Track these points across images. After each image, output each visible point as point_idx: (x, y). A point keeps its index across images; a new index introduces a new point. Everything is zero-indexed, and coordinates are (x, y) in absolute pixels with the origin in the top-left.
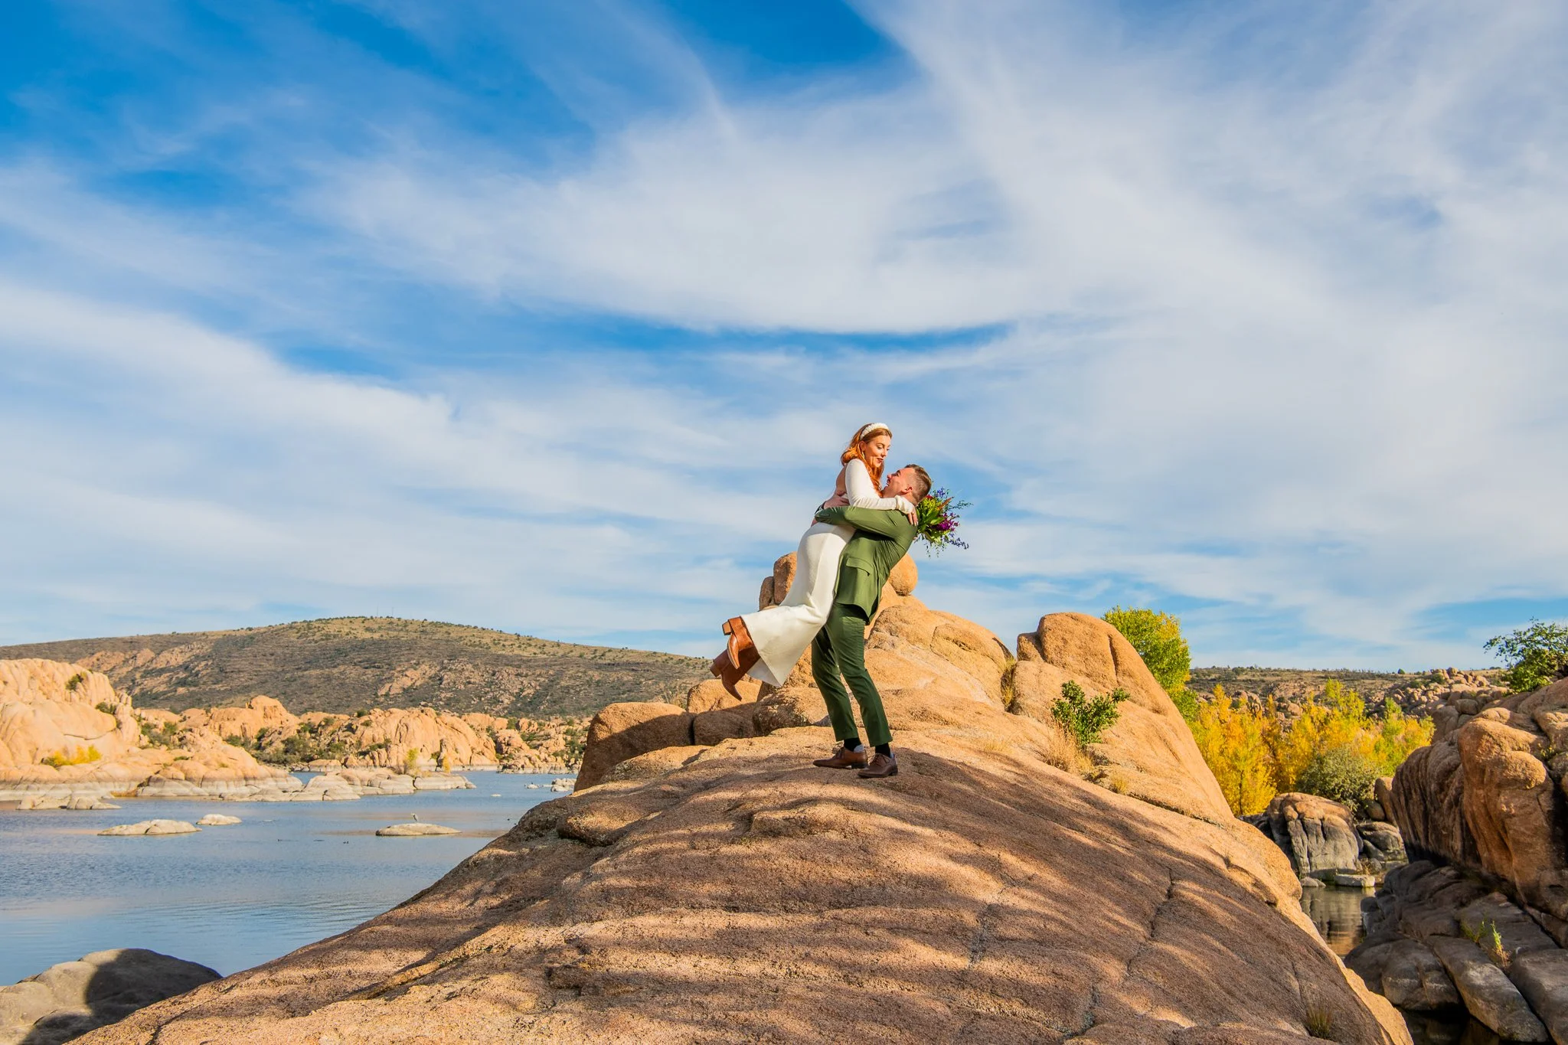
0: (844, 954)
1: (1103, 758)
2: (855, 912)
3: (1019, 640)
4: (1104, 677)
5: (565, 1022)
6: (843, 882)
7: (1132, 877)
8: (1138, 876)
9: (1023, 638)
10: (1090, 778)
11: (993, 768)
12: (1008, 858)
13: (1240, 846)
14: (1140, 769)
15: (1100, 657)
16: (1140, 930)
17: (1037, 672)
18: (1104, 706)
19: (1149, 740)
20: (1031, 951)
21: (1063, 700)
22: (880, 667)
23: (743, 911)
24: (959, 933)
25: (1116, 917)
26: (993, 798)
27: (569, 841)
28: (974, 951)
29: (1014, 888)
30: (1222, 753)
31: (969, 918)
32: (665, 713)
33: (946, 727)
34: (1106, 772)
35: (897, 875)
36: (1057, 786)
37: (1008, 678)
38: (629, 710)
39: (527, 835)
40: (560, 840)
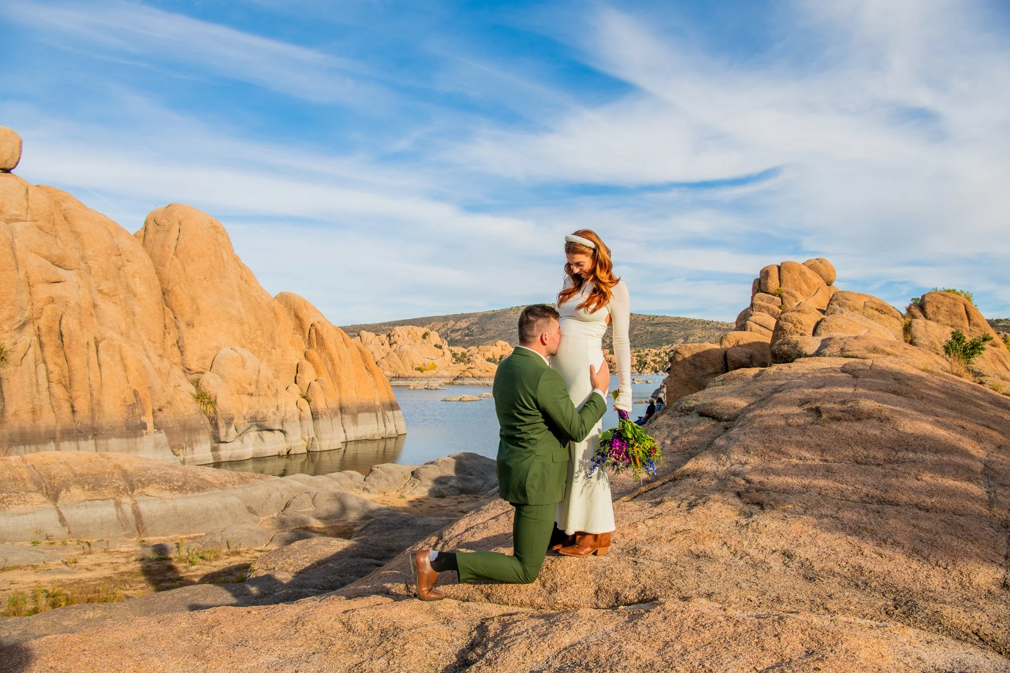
1: (979, 373)
3: (909, 308)
5: (766, 526)
9: (911, 307)
14: (1003, 379)
15: (960, 316)
17: (924, 325)
18: (977, 344)
21: (952, 340)
22: (839, 324)
24: (974, 481)
27: (707, 418)
32: (710, 348)
33: (889, 357)
34: (984, 381)
37: (907, 329)
38: (693, 346)
39: (679, 414)
40: (700, 417)
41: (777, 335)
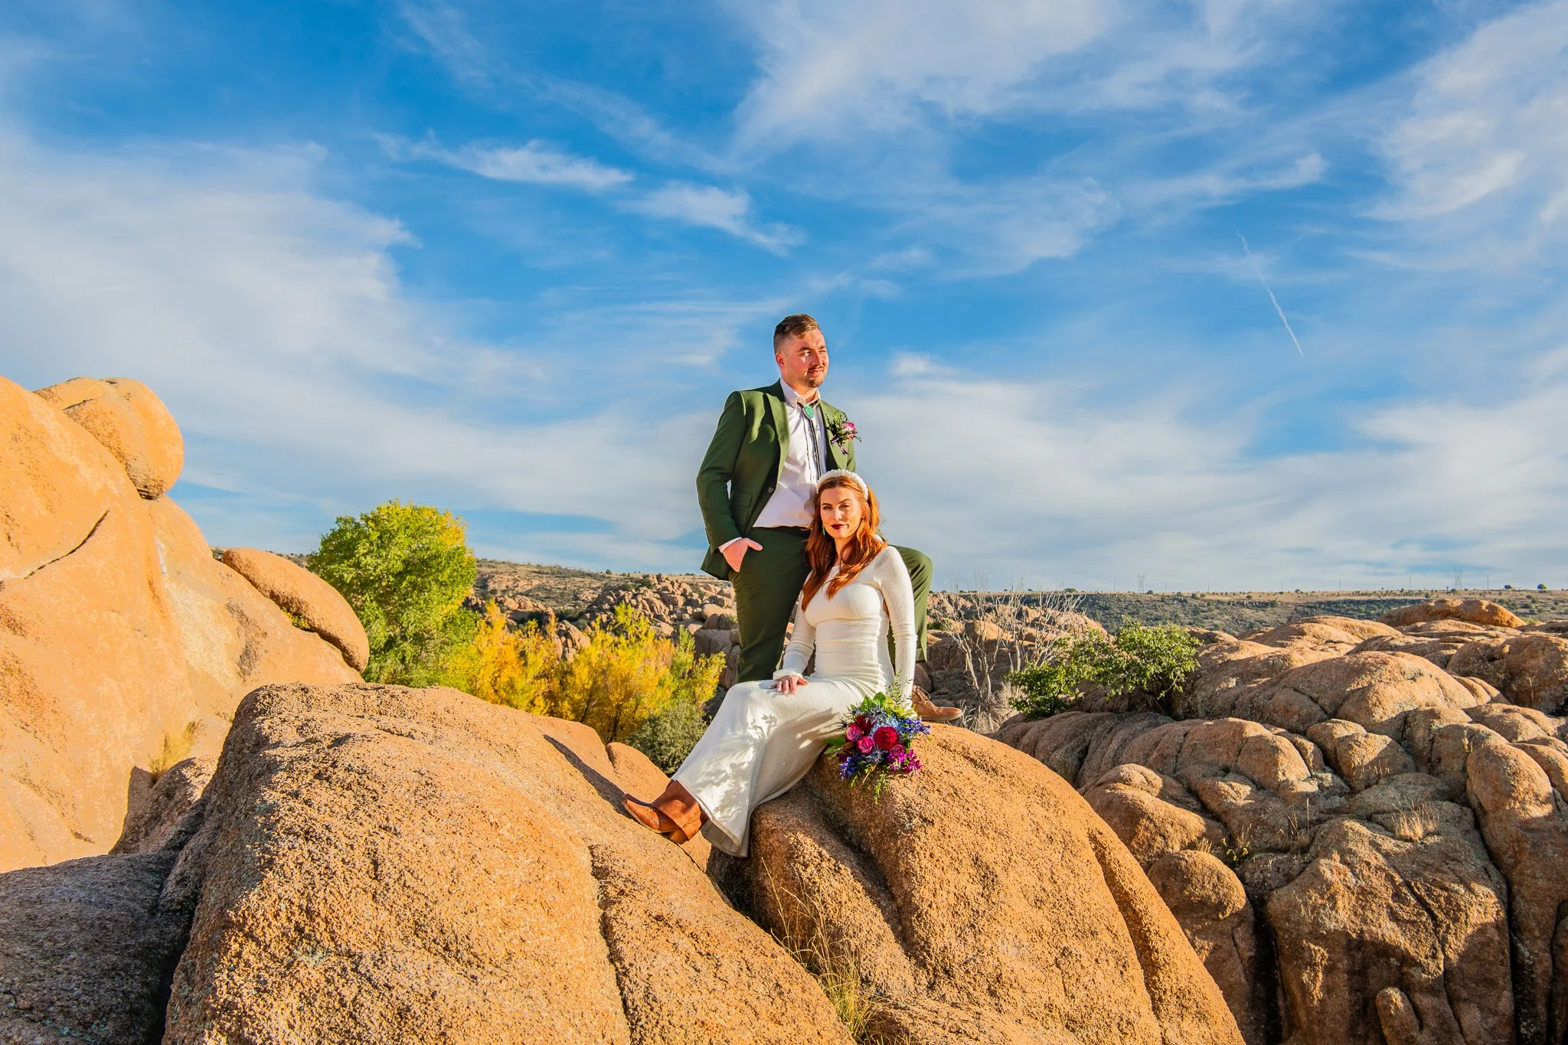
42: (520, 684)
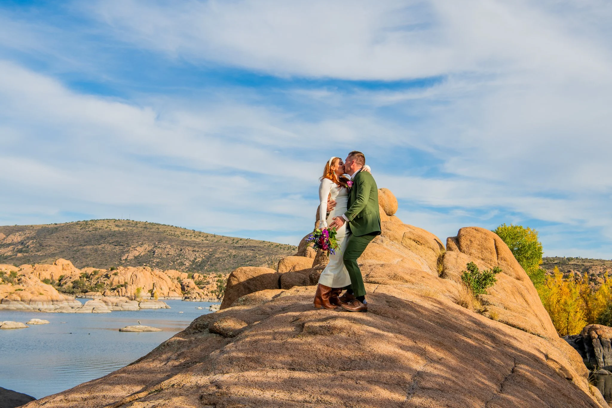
0: (345, 392)
1: (487, 302)
2: (352, 373)
3: (447, 240)
4: (491, 260)
6: (347, 358)
7: (494, 362)
8: (497, 361)
9: (450, 239)
10: (480, 312)
11: (428, 304)
12: (430, 349)
13: (556, 349)
14: (506, 308)
15: (489, 250)
16: (494, 387)
17: (455, 257)
18: (488, 275)
19: (513, 293)
20: (437, 395)
21: (467, 271)
23: (297, 370)
24: (402, 385)
25: (483, 380)
26: (426, 320)
27: (214, 335)
28: (409, 394)
29: (431, 364)
30: (559, 301)
31: (408, 377)
32: (266, 272)
33: (406, 283)
34: (487, 309)
35: (373, 355)
36: (460, 315)
37: (441, 260)
38: (248, 270)
39: (194, 331)
40: (210, 334)
41: (318, 261)
42: (569, 303)
